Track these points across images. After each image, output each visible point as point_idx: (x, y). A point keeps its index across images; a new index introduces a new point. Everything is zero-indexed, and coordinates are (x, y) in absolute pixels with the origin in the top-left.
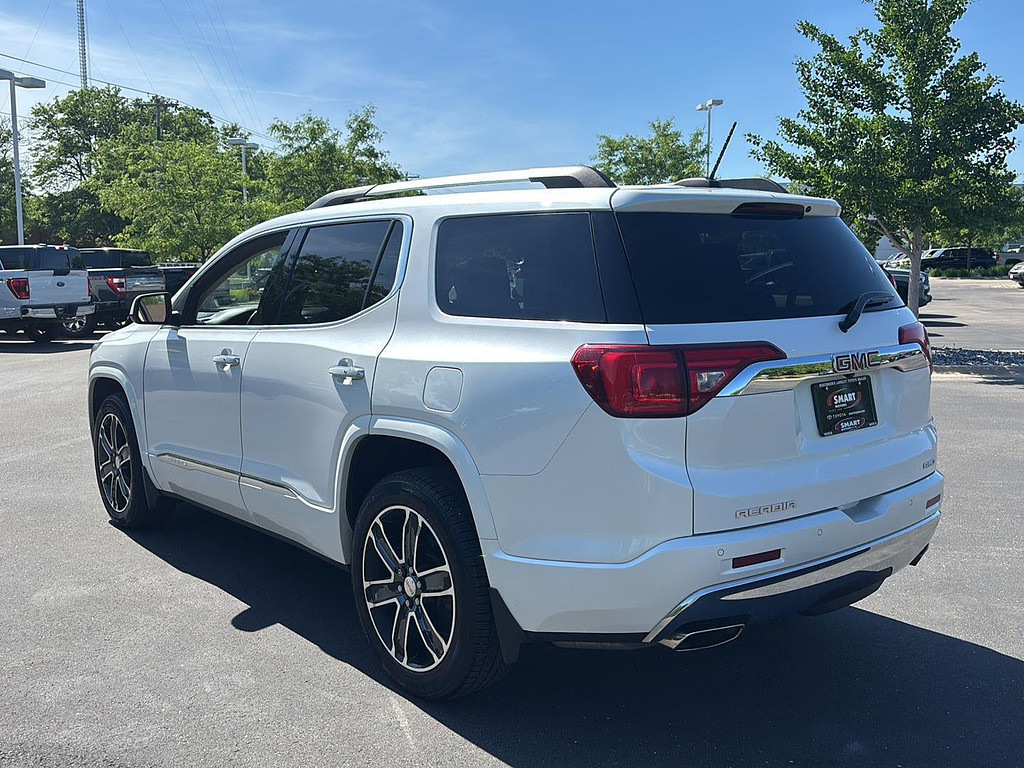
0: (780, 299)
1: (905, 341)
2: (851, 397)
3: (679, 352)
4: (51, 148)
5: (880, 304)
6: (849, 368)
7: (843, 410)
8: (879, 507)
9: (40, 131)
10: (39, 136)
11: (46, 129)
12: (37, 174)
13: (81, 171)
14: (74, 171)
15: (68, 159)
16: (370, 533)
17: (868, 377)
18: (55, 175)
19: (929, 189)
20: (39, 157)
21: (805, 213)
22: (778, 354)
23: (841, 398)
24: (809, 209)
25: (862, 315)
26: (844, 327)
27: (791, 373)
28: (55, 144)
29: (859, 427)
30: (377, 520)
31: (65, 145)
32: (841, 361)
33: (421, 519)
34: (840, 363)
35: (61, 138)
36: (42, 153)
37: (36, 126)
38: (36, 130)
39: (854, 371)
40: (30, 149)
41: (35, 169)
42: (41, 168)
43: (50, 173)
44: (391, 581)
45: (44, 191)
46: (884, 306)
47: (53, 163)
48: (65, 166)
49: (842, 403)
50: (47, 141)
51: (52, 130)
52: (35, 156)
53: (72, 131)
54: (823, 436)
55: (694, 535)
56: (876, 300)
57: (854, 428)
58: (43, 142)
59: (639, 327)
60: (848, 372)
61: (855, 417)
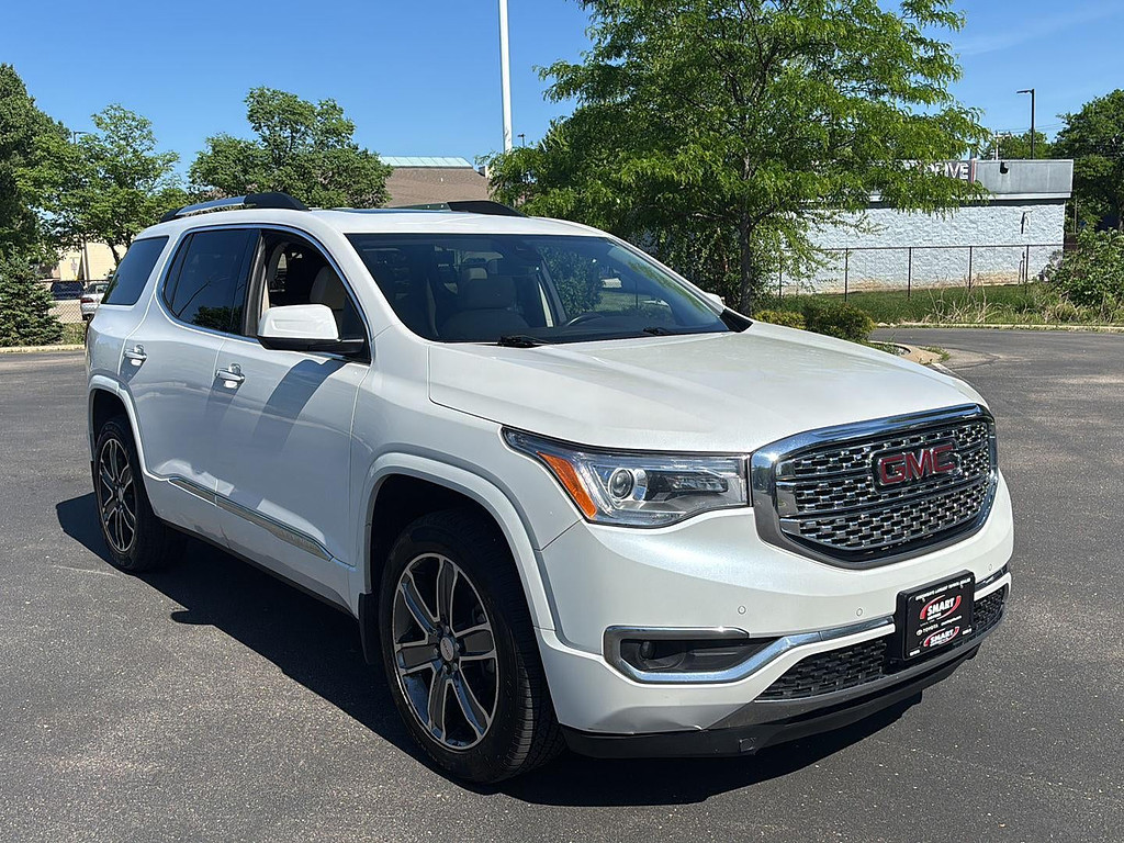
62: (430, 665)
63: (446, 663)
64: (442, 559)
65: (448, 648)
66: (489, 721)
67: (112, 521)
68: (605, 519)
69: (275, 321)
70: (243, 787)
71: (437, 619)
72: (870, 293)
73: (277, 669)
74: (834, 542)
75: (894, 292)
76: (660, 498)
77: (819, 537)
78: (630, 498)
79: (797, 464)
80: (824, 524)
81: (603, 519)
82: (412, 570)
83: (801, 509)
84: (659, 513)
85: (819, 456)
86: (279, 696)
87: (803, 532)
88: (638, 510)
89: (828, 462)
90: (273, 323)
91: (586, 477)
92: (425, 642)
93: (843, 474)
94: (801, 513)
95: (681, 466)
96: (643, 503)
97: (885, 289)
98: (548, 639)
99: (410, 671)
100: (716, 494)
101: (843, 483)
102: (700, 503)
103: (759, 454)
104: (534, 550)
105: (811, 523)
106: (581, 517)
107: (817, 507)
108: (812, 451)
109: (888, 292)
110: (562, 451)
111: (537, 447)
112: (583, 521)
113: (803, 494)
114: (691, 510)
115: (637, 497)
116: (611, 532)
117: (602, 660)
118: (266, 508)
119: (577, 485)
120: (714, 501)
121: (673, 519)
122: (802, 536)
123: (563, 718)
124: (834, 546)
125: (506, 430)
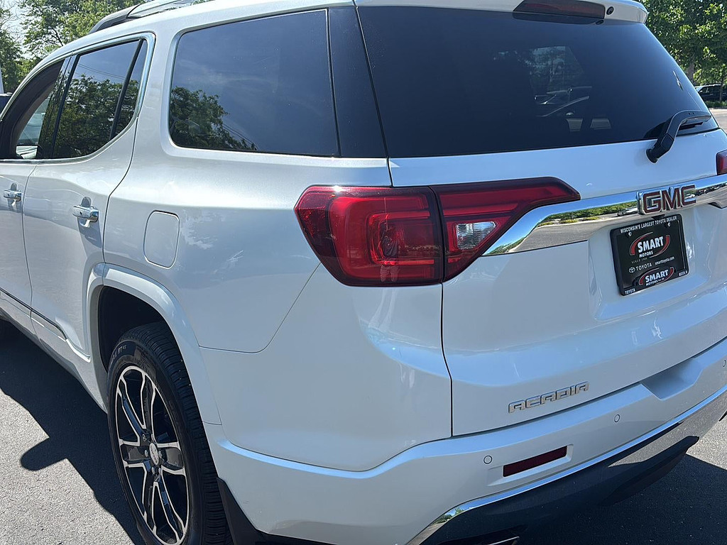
0: (575, 123)
1: (723, 172)
2: (658, 242)
3: (434, 196)
4: (36, 22)
5: (693, 126)
6: (658, 209)
7: (649, 259)
8: (687, 374)
9: (28, 9)
10: (26, 14)
11: (32, 8)
12: (27, 42)
13: (59, 39)
14: (54, 39)
15: (49, 31)
16: (118, 391)
17: (679, 216)
18: (40, 43)
19: (702, 33)
20: (28, 29)
21: (607, 16)
22: (571, 195)
23: (646, 245)
24: (610, 11)
25: (676, 140)
26: (653, 155)
27: (585, 215)
28: (40, 19)
29: (666, 278)
30: (121, 377)
31: (46, 20)
32: (650, 200)
33: (154, 386)
34: (648, 203)
35: (43, 14)
36: (30, 26)
37: (24, 6)
38: (24, 9)
39: (664, 212)
40: (21, 24)
41: (26, 39)
42: (29, 38)
43: (37, 42)
44: (138, 444)
45: (34, 55)
46: (697, 128)
47: (38, 33)
48: (47, 36)
49: (647, 251)
50: (33, 17)
51: (36, 9)
52: (25, 28)
53: (51, 9)
54: (624, 294)
55: (452, 437)
56: (691, 121)
57: (660, 281)
58: (30, 18)
59: (382, 162)
60: (657, 213)
61: (663, 267)
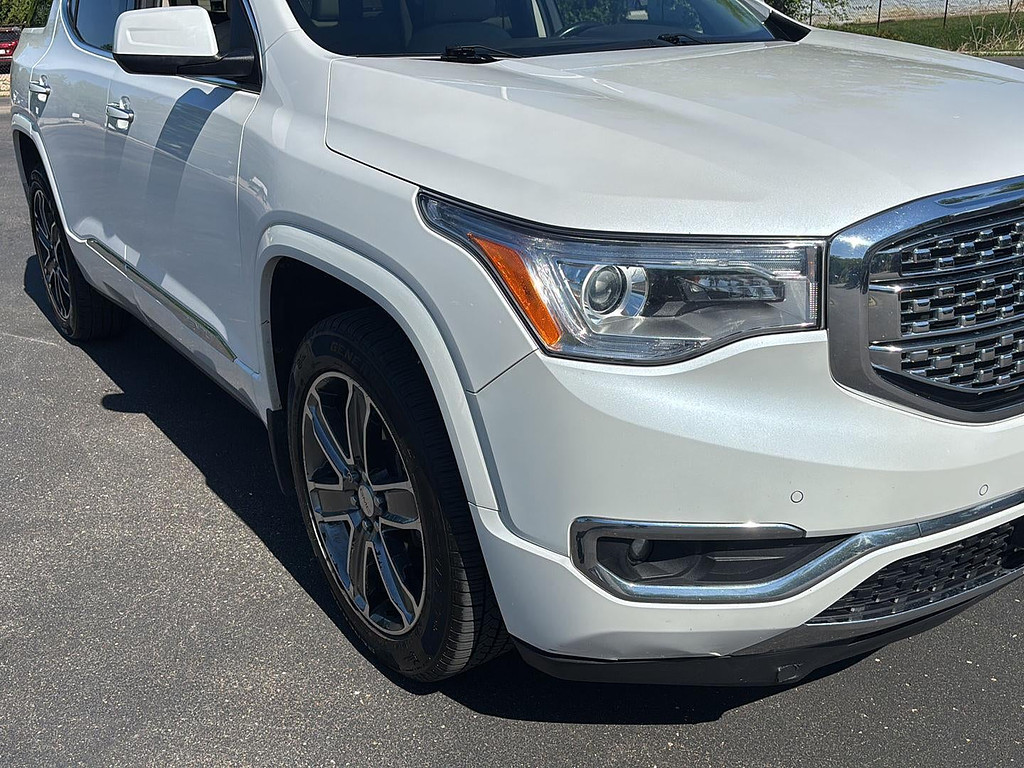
62: (346, 517)
63: (366, 518)
64: (351, 383)
65: (367, 499)
66: (418, 610)
67: (52, 282)
68: (575, 350)
69: (130, 30)
70: (108, 668)
71: (351, 462)
72: (903, 22)
73: (201, 478)
74: (954, 381)
75: (928, 19)
76: (668, 312)
77: (930, 374)
78: (617, 313)
79: (907, 255)
80: (939, 354)
81: (572, 351)
82: (319, 391)
83: (905, 330)
84: (665, 339)
85: (943, 241)
86: (193, 519)
87: (906, 366)
88: (630, 334)
89: (955, 250)
90: (128, 33)
91: (545, 281)
92: (339, 487)
93: (978, 270)
94: (905, 336)
95: (706, 261)
96: (639, 320)
97: (920, 17)
98: (489, 522)
99: (326, 519)
100: (763, 305)
101: (978, 284)
102: (736, 321)
103: (842, 238)
104: (466, 391)
105: (920, 352)
106: (534, 346)
107: (933, 326)
108: (933, 232)
109: (922, 20)
110: (510, 234)
111: (469, 227)
112: (539, 353)
113: (911, 304)
114: (721, 333)
115: (629, 312)
116: (583, 372)
117: (568, 564)
118: (169, 285)
119: (530, 293)
120: (760, 318)
121: (689, 351)
122: (904, 373)
123: (512, 628)
124: (953, 387)
125: (425, 196)
